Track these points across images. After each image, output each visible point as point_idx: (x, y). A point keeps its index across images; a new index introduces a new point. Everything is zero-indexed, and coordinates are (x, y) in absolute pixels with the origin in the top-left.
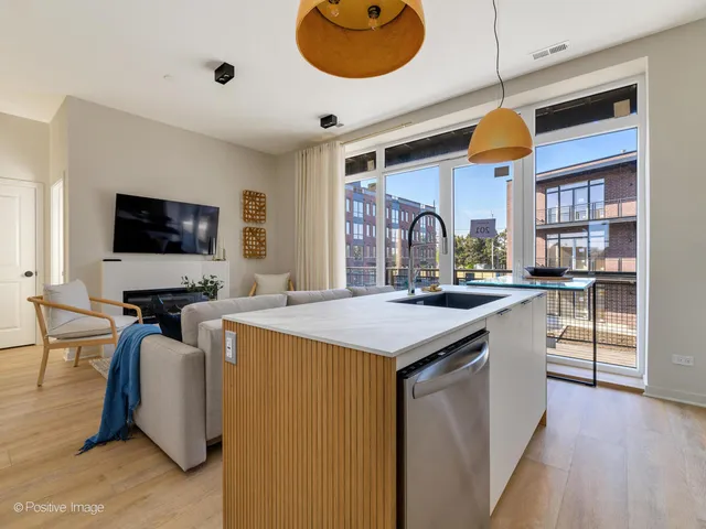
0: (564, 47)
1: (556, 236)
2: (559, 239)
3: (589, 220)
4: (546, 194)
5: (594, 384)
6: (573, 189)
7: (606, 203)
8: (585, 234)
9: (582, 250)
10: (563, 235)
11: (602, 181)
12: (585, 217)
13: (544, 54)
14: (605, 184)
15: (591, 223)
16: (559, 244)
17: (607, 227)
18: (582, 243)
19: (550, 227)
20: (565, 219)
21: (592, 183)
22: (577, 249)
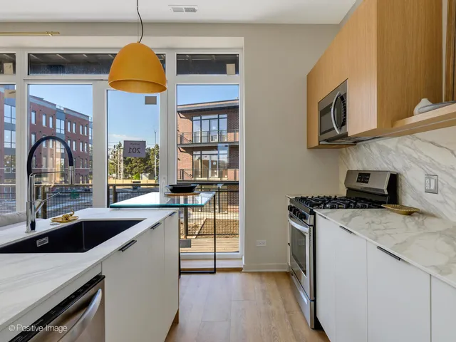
0: (194, 10)
1: (199, 153)
2: (201, 155)
3: (219, 143)
4: (192, 121)
5: (214, 271)
6: (210, 119)
7: (228, 132)
8: (216, 152)
9: (214, 163)
10: (203, 152)
11: (225, 116)
12: (216, 140)
13: (180, 10)
14: (228, 118)
15: (219, 145)
16: (201, 158)
17: (228, 148)
18: (214, 158)
19: (195, 146)
20: (204, 140)
21: (221, 116)
22: (212, 162)
